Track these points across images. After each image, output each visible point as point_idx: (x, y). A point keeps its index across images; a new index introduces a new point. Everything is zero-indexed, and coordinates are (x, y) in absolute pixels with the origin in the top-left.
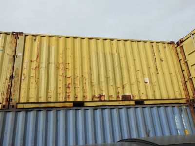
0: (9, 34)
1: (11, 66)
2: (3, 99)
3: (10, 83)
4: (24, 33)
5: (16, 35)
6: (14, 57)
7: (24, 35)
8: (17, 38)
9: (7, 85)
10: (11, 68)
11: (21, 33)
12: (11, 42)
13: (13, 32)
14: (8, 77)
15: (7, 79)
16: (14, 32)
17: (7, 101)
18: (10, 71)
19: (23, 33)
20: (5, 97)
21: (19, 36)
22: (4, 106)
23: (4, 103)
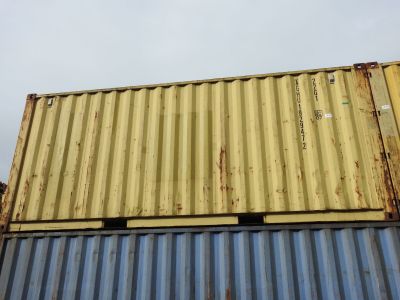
0: (349, 70)
1: (374, 132)
2: (384, 200)
3: (386, 168)
4: (379, 62)
5: (364, 69)
6: (376, 114)
7: (381, 68)
8: (367, 76)
9: (380, 171)
10: (376, 137)
11: (373, 63)
12: (360, 85)
13: (356, 66)
14: (378, 156)
15: (376, 160)
16: (359, 65)
17: (391, 205)
18: (377, 144)
19: (375, 64)
20: (387, 197)
21: (370, 70)
22: (390, 215)
23: (389, 210)
